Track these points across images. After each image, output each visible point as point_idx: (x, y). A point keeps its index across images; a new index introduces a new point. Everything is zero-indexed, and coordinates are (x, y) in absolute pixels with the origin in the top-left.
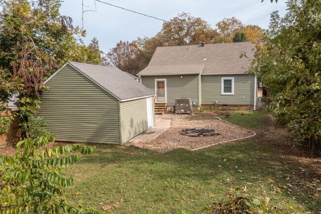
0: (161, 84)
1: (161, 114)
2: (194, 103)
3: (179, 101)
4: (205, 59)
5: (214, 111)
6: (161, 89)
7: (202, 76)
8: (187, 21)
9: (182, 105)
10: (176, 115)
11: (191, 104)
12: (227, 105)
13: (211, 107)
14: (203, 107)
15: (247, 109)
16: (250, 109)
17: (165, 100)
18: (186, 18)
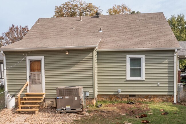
0: (36, 64)
1: (34, 112)
2: (88, 94)
3: (62, 92)
4: (101, 31)
5: (116, 104)
6: (36, 72)
7: (98, 52)
8: (79, 6)
9: (67, 97)
10: (58, 115)
11: (82, 96)
12: (134, 96)
13: (111, 98)
14: (100, 99)
15: (164, 101)
16: (167, 101)
17: (42, 89)
18: (78, 4)
